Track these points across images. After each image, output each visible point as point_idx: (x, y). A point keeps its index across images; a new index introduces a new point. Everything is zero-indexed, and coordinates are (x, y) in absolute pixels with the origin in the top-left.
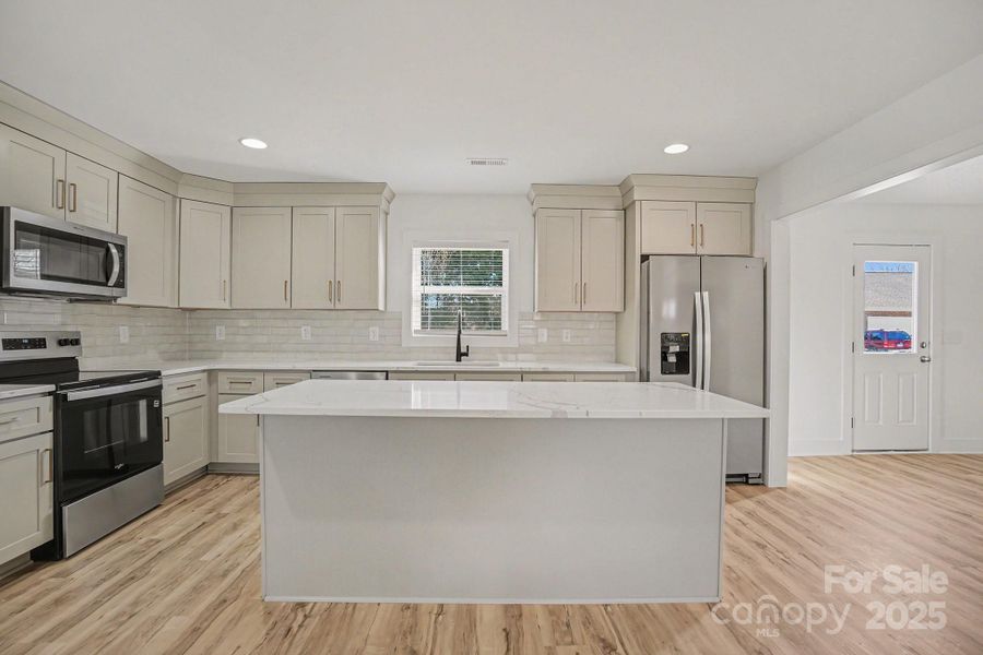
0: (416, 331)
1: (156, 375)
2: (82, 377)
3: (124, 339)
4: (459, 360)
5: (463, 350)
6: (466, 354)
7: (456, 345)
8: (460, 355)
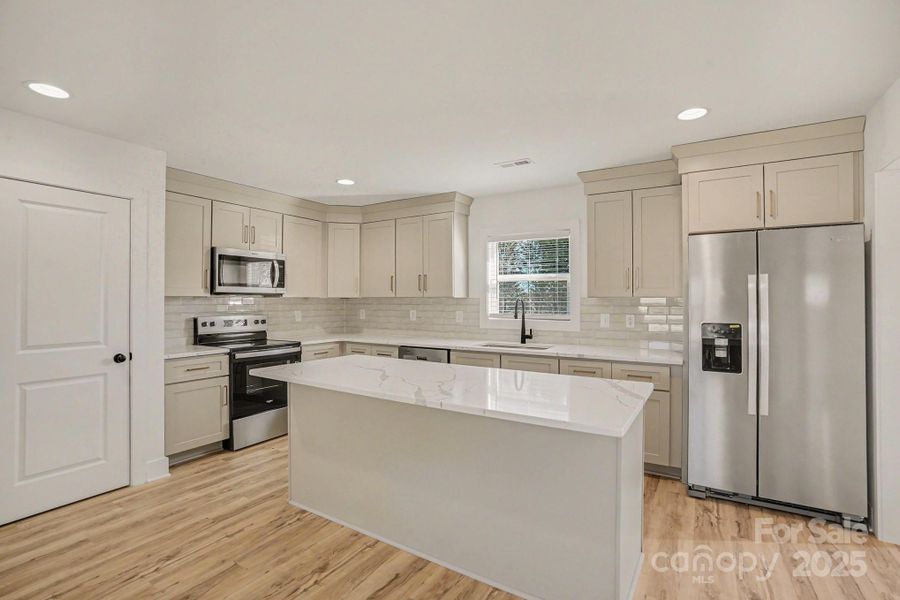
0: (492, 315)
1: (298, 344)
2: (269, 343)
3: (299, 319)
4: (523, 341)
5: (527, 333)
6: (530, 337)
7: (520, 328)
8: (524, 338)
